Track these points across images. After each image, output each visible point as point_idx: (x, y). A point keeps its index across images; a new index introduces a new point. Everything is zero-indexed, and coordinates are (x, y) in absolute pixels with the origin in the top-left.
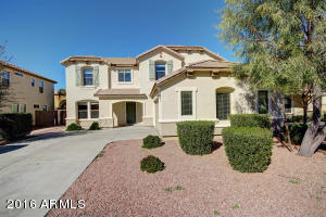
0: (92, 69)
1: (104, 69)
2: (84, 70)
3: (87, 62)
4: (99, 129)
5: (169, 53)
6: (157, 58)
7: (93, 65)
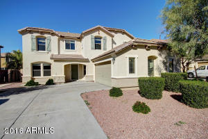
0: (45, 39)
1: (54, 39)
2: (38, 38)
3: (42, 33)
4: (54, 84)
5: (104, 31)
6: (96, 34)
7: (46, 35)
